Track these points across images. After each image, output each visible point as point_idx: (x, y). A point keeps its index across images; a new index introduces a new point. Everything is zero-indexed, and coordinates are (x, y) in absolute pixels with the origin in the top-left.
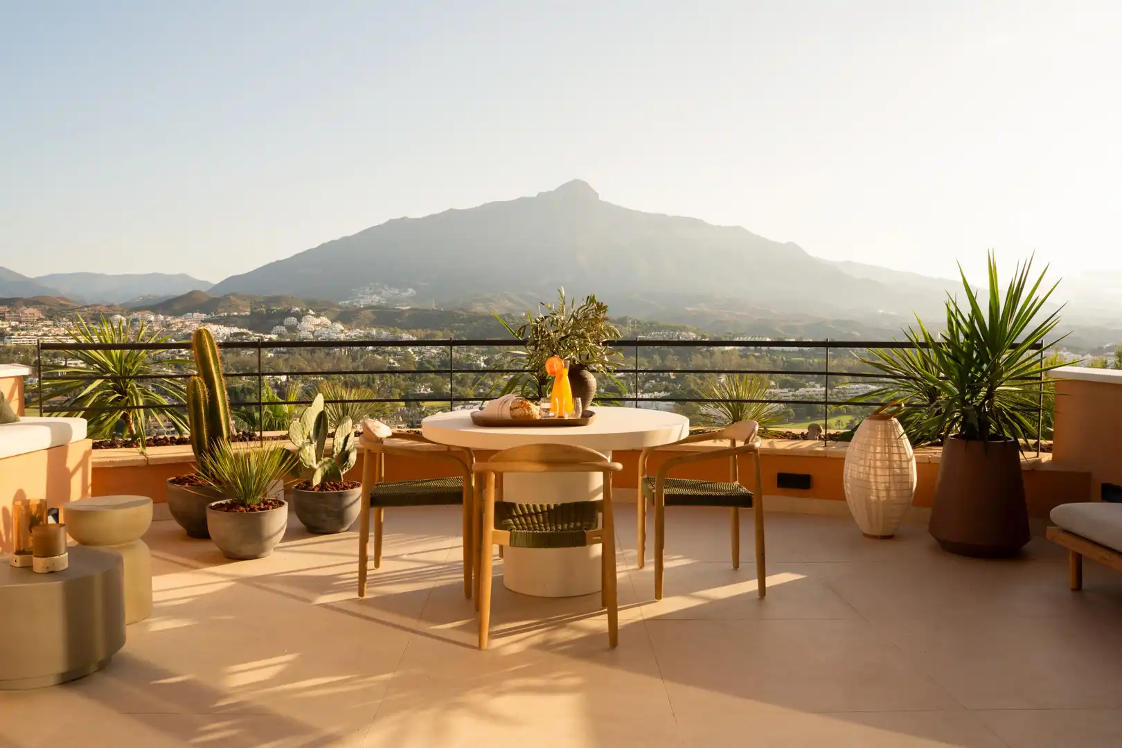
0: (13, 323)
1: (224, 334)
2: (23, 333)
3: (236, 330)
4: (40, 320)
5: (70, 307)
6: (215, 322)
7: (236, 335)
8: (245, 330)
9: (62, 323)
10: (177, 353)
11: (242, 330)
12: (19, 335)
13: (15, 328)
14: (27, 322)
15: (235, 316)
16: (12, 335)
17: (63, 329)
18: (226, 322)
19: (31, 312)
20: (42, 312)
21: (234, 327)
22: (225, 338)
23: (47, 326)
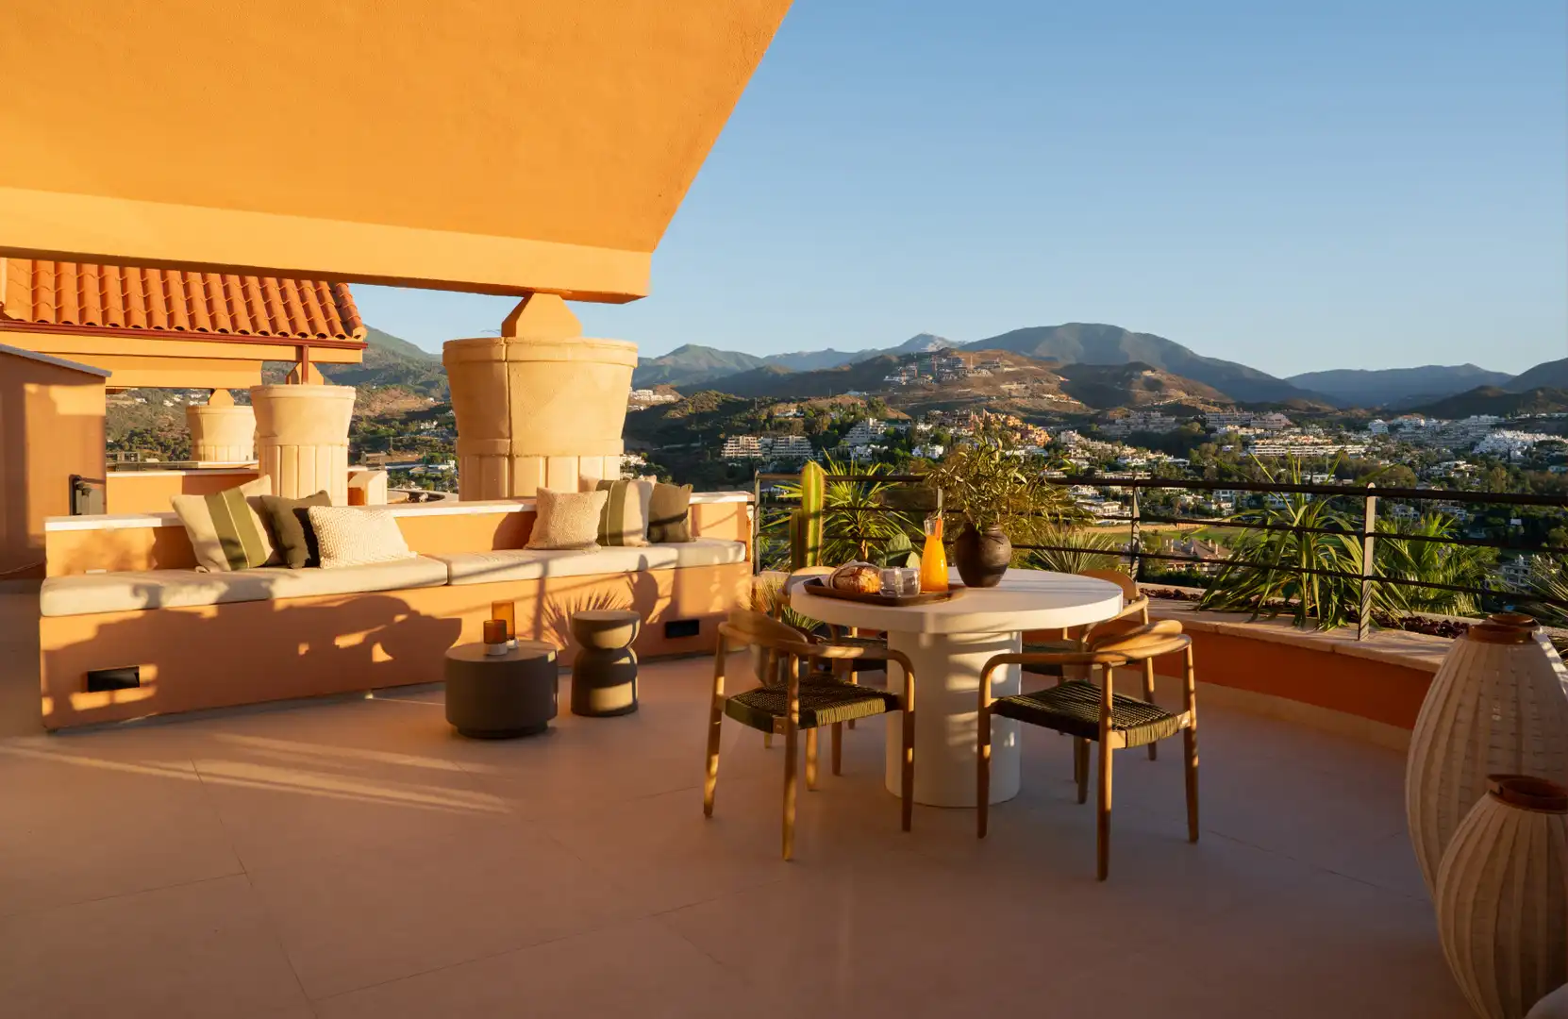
0: (1258, 431)
1: (1524, 443)
2: (1267, 441)
3: (1543, 437)
4: (1287, 427)
5: (1323, 412)
6: (1510, 427)
7: (1541, 444)
8: (1557, 438)
9: (1311, 431)
10: (1452, 467)
11: (1552, 438)
12: (1263, 444)
13: (1258, 437)
14: (1273, 430)
15: (1543, 417)
16: (1256, 444)
17: (1312, 437)
18: (1527, 426)
19: (1279, 418)
20: (1289, 417)
21: (1540, 433)
22: (1526, 448)
23: (1294, 434)
